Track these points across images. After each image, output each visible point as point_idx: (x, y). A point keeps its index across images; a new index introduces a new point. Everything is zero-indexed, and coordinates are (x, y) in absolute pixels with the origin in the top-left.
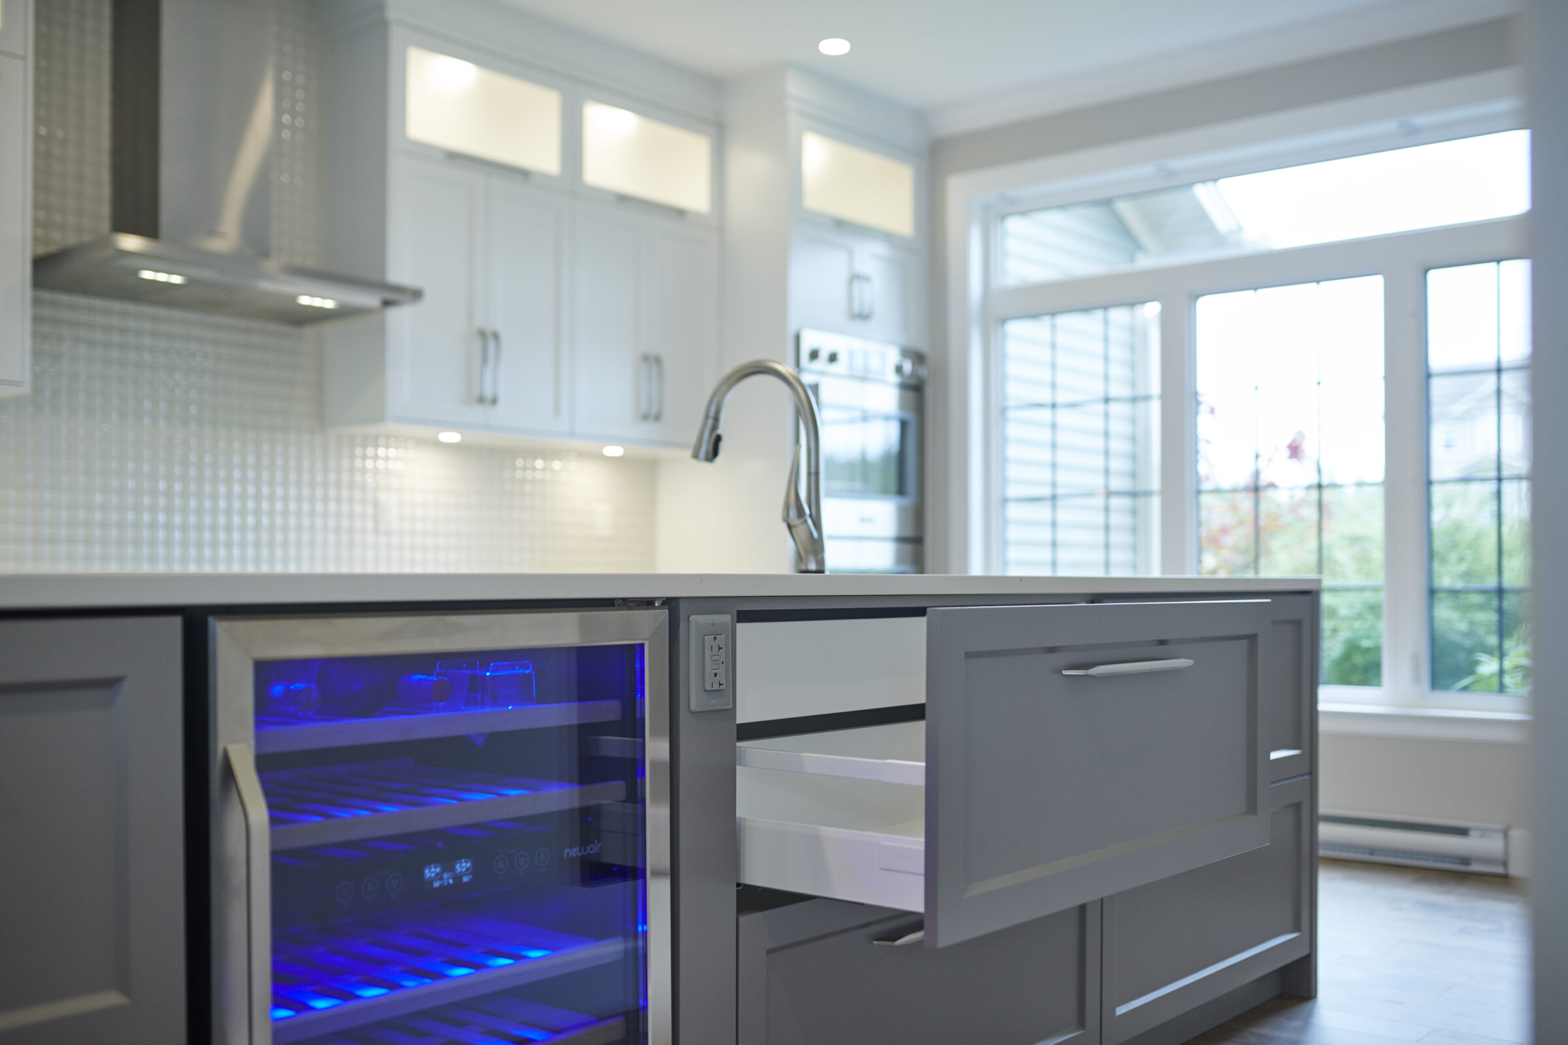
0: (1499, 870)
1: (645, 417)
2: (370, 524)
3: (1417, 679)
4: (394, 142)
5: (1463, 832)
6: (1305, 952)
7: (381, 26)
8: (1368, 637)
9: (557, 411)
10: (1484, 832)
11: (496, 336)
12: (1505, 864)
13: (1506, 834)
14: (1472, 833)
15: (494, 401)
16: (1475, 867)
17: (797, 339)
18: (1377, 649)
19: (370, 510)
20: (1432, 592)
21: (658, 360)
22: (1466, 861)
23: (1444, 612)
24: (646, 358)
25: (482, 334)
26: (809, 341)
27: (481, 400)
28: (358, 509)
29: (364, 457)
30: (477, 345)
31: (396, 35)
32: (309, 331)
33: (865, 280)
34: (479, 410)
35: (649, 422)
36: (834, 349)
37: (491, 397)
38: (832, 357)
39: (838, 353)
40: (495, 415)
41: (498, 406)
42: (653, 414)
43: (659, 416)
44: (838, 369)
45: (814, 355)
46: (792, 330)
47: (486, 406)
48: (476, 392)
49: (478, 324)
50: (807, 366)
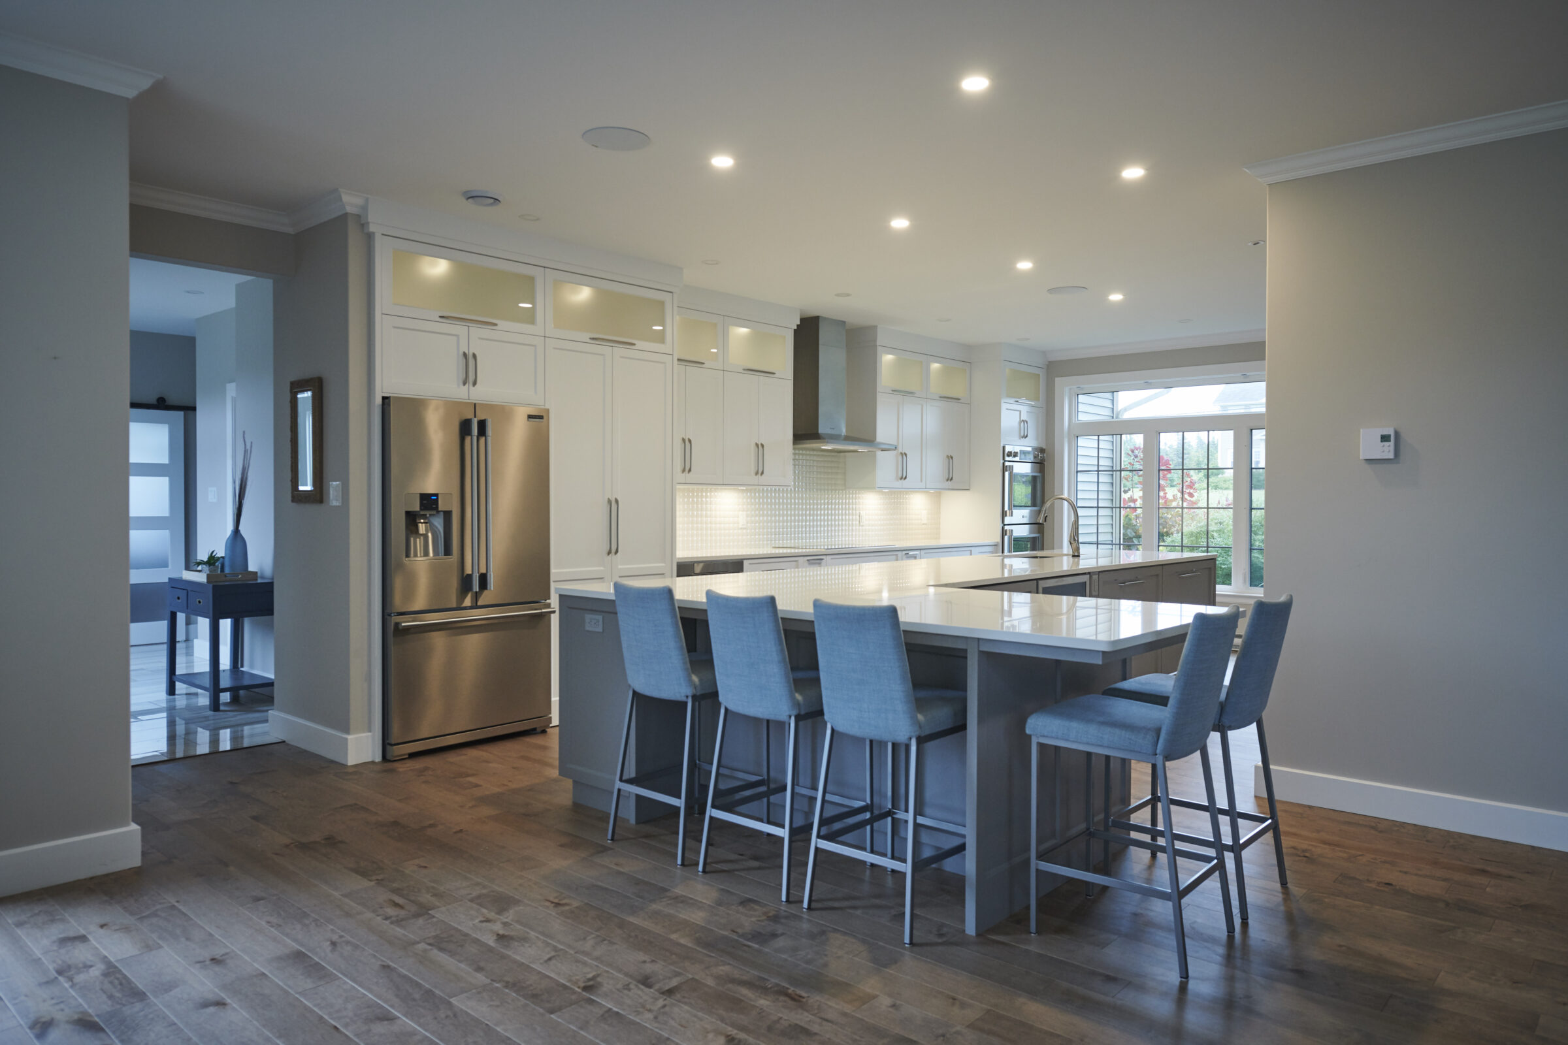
1: (947, 480)
2: (858, 522)
4: (878, 389)
7: (875, 346)
8: (1224, 564)
9: (921, 481)
11: (906, 455)
15: (906, 478)
17: (1004, 449)
18: (1230, 569)
19: (858, 517)
20: (1251, 550)
21: (952, 458)
23: (1255, 554)
24: (948, 456)
25: (901, 453)
26: (1008, 449)
27: (901, 479)
28: (854, 518)
29: (857, 497)
30: (900, 456)
31: (879, 349)
32: (842, 454)
33: (1025, 422)
34: (900, 481)
35: (949, 481)
36: (1016, 451)
37: (904, 477)
38: (1015, 455)
39: (1017, 453)
40: (905, 483)
41: (906, 480)
42: (950, 478)
43: (952, 479)
44: (1017, 459)
45: (1009, 454)
46: (1002, 445)
47: (902, 480)
48: (900, 476)
49: (900, 451)
50: (1007, 459)
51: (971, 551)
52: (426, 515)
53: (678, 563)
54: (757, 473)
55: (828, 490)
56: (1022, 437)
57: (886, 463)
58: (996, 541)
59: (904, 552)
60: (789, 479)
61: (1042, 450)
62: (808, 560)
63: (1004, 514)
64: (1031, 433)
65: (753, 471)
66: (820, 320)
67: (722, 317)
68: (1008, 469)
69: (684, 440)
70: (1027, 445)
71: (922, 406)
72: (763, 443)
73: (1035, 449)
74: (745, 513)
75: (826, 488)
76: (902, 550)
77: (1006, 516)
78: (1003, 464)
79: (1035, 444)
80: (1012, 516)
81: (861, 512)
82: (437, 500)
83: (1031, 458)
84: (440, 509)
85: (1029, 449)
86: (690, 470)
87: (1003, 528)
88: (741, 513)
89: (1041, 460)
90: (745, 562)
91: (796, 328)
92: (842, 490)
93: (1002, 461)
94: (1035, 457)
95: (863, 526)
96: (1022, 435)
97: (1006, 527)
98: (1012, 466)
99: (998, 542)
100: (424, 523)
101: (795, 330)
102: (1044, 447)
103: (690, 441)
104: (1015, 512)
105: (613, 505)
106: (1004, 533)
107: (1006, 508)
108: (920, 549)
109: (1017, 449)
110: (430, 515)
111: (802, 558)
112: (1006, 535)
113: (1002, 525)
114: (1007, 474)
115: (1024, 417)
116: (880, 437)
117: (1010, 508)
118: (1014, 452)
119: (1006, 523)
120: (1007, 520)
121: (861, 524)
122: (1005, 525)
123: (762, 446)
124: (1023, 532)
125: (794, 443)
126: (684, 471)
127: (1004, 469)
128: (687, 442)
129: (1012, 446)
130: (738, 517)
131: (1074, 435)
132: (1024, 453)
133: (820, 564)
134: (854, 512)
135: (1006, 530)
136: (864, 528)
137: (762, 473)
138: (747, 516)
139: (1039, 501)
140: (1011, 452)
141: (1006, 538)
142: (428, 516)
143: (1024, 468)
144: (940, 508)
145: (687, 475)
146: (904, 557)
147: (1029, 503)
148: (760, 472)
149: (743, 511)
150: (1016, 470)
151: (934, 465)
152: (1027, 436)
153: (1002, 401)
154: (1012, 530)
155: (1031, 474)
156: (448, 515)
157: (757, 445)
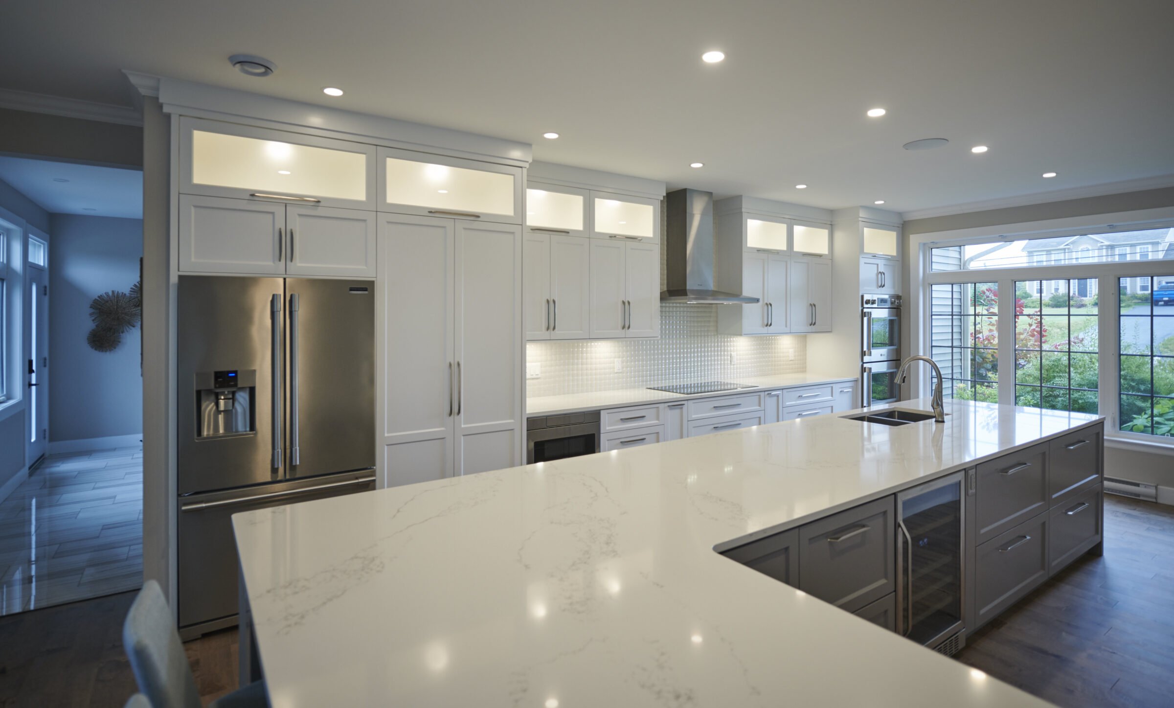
0: (1154, 500)
1: (811, 325)
2: (729, 362)
3: (1114, 426)
4: (744, 250)
5: (1138, 485)
6: (1100, 540)
7: (742, 212)
9: (786, 326)
10: (1146, 486)
11: (771, 305)
12: (1156, 498)
13: (1156, 487)
14: (1140, 485)
15: (771, 325)
16: (1141, 498)
17: (862, 297)
19: (729, 357)
21: (815, 305)
22: (1139, 495)
24: (811, 304)
25: (767, 304)
26: (867, 297)
27: (767, 325)
28: (726, 358)
29: (727, 342)
30: (766, 307)
31: (745, 215)
32: (714, 305)
33: (882, 273)
34: (766, 328)
35: (812, 326)
36: (874, 299)
37: (769, 324)
38: (873, 302)
39: (875, 300)
40: (770, 329)
41: (771, 327)
42: (813, 323)
43: (815, 324)
44: (875, 306)
45: (868, 302)
46: (861, 294)
47: (768, 327)
48: (766, 323)
49: (766, 301)
50: (865, 306)
51: (832, 387)
52: (224, 392)
53: (528, 419)
54: (624, 328)
55: (701, 336)
56: (880, 287)
57: (751, 314)
58: (856, 377)
59: (766, 393)
60: (656, 332)
61: (898, 297)
62: (669, 406)
63: (863, 354)
64: (888, 282)
65: (620, 325)
66: (687, 190)
67: (588, 191)
68: (867, 314)
69: (548, 301)
70: (885, 294)
71: (786, 262)
72: (630, 301)
73: (891, 296)
74: (620, 359)
75: (696, 334)
76: (765, 391)
77: (865, 355)
78: (862, 310)
79: (892, 292)
80: (870, 355)
81: (732, 353)
82: (236, 377)
83: (888, 305)
84: (240, 385)
85: (886, 297)
86: (554, 328)
87: (862, 366)
88: (616, 360)
89: (898, 306)
90: (602, 412)
91: (662, 199)
92: (714, 335)
93: (860, 308)
94: (892, 303)
95: (734, 365)
96: (880, 285)
97: (865, 365)
98: (871, 313)
99: (857, 378)
100: (224, 399)
101: (661, 201)
102: (900, 295)
103: (554, 302)
104: (874, 351)
105: (454, 369)
106: (863, 370)
107: (865, 349)
108: (783, 389)
109: (875, 297)
110: (228, 392)
111: (663, 404)
112: (865, 371)
113: (861, 363)
114: (865, 319)
115: (881, 269)
116: (747, 292)
117: (869, 348)
118: (872, 300)
119: (864, 362)
120: (866, 359)
121: (732, 363)
122: (864, 363)
123: (629, 303)
124: (881, 368)
125: (663, 298)
126: (548, 329)
127: (863, 314)
128: (551, 304)
129: (871, 295)
130: (614, 363)
131: (929, 284)
132: (883, 301)
133: (682, 408)
134: (726, 353)
135: (865, 368)
136: (735, 366)
137: (629, 327)
138: (623, 362)
139: (896, 341)
140: (869, 300)
141: (865, 374)
142: (226, 393)
143: (881, 314)
144: (806, 347)
145: (552, 332)
146: (767, 398)
147: (887, 342)
148: (627, 326)
149: (619, 357)
150: (873, 316)
151: (799, 314)
152: (884, 286)
153: (861, 257)
154: (870, 369)
155: (888, 318)
156: (252, 391)
157: (624, 303)
